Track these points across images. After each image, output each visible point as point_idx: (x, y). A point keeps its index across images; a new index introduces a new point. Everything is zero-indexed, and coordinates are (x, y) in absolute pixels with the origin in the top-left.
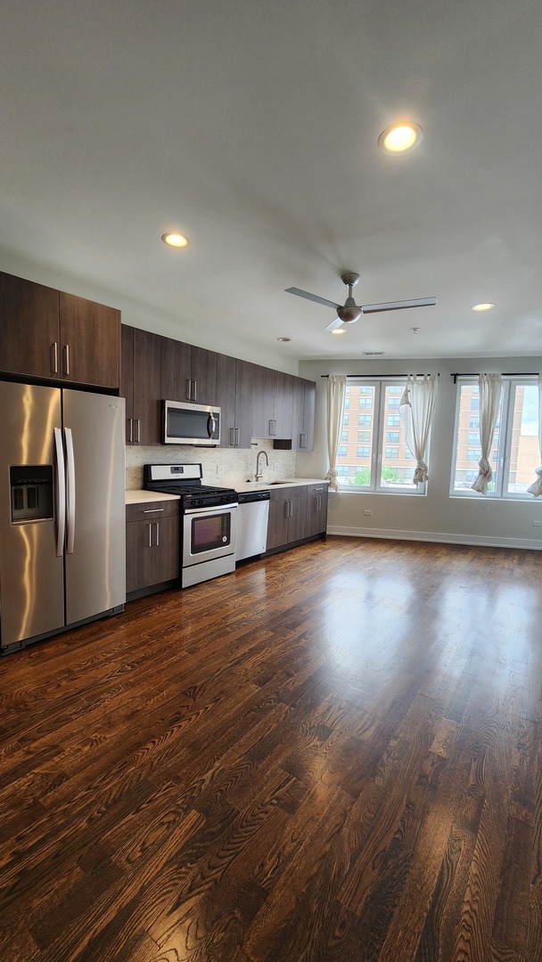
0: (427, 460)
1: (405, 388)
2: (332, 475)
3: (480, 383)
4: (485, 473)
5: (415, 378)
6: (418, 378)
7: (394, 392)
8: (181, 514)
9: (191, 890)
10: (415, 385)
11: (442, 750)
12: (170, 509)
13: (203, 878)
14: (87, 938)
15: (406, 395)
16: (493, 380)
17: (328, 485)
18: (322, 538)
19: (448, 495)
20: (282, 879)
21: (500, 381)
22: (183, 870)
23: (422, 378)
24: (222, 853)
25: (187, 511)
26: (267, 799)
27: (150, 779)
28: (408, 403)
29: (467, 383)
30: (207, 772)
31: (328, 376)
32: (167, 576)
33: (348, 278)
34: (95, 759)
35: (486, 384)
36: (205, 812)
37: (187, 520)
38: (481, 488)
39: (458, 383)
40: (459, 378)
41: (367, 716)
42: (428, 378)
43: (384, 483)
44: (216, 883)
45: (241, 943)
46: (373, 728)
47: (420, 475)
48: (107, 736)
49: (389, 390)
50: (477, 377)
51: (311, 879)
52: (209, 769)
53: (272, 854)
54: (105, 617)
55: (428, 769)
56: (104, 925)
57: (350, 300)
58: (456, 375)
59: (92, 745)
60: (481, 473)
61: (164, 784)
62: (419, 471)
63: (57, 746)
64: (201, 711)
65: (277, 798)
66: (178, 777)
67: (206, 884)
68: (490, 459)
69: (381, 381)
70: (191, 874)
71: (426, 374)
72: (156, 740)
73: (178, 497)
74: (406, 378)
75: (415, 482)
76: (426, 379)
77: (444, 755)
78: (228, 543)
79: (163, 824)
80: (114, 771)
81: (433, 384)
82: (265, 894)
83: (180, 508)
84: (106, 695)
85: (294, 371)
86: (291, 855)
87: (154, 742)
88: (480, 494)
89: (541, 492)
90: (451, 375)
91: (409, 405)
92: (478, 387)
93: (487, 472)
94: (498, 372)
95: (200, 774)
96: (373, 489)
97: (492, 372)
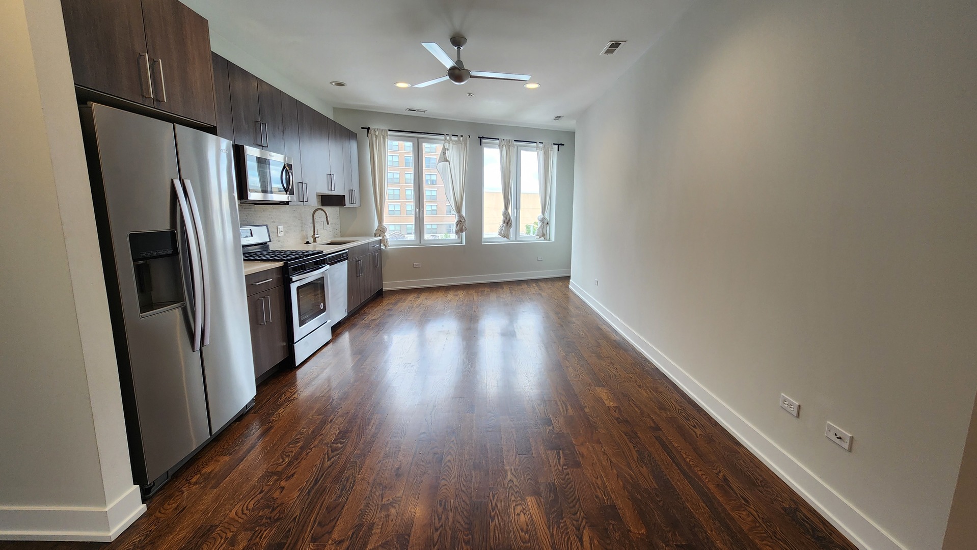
0: (464, 212)
1: (442, 146)
2: (381, 231)
3: (500, 146)
4: (507, 222)
5: (450, 138)
6: (454, 138)
7: (432, 149)
8: (287, 282)
9: (578, 529)
10: (451, 144)
11: (611, 403)
12: (275, 276)
13: (577, 521)
15: (445, 153)
16: (509, 146)
17: (380, 241)
18: (379, 295)
19: (481, 242)
20: (613, 496)
21: (514, 146)
22: (562, 525)
23: (456, 138)
24: (572, 505)
25: (294, 279)
26: (560, 468)
27: (475, 499)
28: (447, 161)
29: (490, 146)
30: (506, 475)
31: (368, 129)
32: (279, 358)
33: (457, 41)
35: (504, 148)
36: (535, 494)
37: (294, 287)
38: (505, 235)
39: (483, 144)
40: (483, 140)
42: (461, 139)
43: (427, 237)
44: (585, 518)
45: (629, 531)
46: (569, 407)
47: (461, 226)
48: (399, 495)
49: (426, 146)
50: (497, 141)
51: (624, 488)
52: (506, 472)
53: (595, 489)
54: (241, 417)
55: (616, 415)
57: (459, 62)
58: (481, 138)
59: (395, 507)
60: (504, 222)
61: (489, 496)
62: (460, 223)
65: (564, 465)
66: (492, 488)
67: (582, 522)
68: (510, 211)
69: (418, 138)
70: (568, 523)
71: (459, 135)
73: (281, 264)
74: (442, 137)
75: (456, 232)
76: (459, 139)
77: (615, 405)
78: (324, 310)
81: (466, 144)
82: (613, 507)
83: (284, 276)
85: (330, 115)
86: (603, 483)
88: (505, 239)
89: (543, 235)
90: (479, 137)
91: (448, 163)
92: (499, 150)
93: (509, 221)
94: (512, 138)
95: (505, 478)
96: (419, 243)
97: (508, 138)
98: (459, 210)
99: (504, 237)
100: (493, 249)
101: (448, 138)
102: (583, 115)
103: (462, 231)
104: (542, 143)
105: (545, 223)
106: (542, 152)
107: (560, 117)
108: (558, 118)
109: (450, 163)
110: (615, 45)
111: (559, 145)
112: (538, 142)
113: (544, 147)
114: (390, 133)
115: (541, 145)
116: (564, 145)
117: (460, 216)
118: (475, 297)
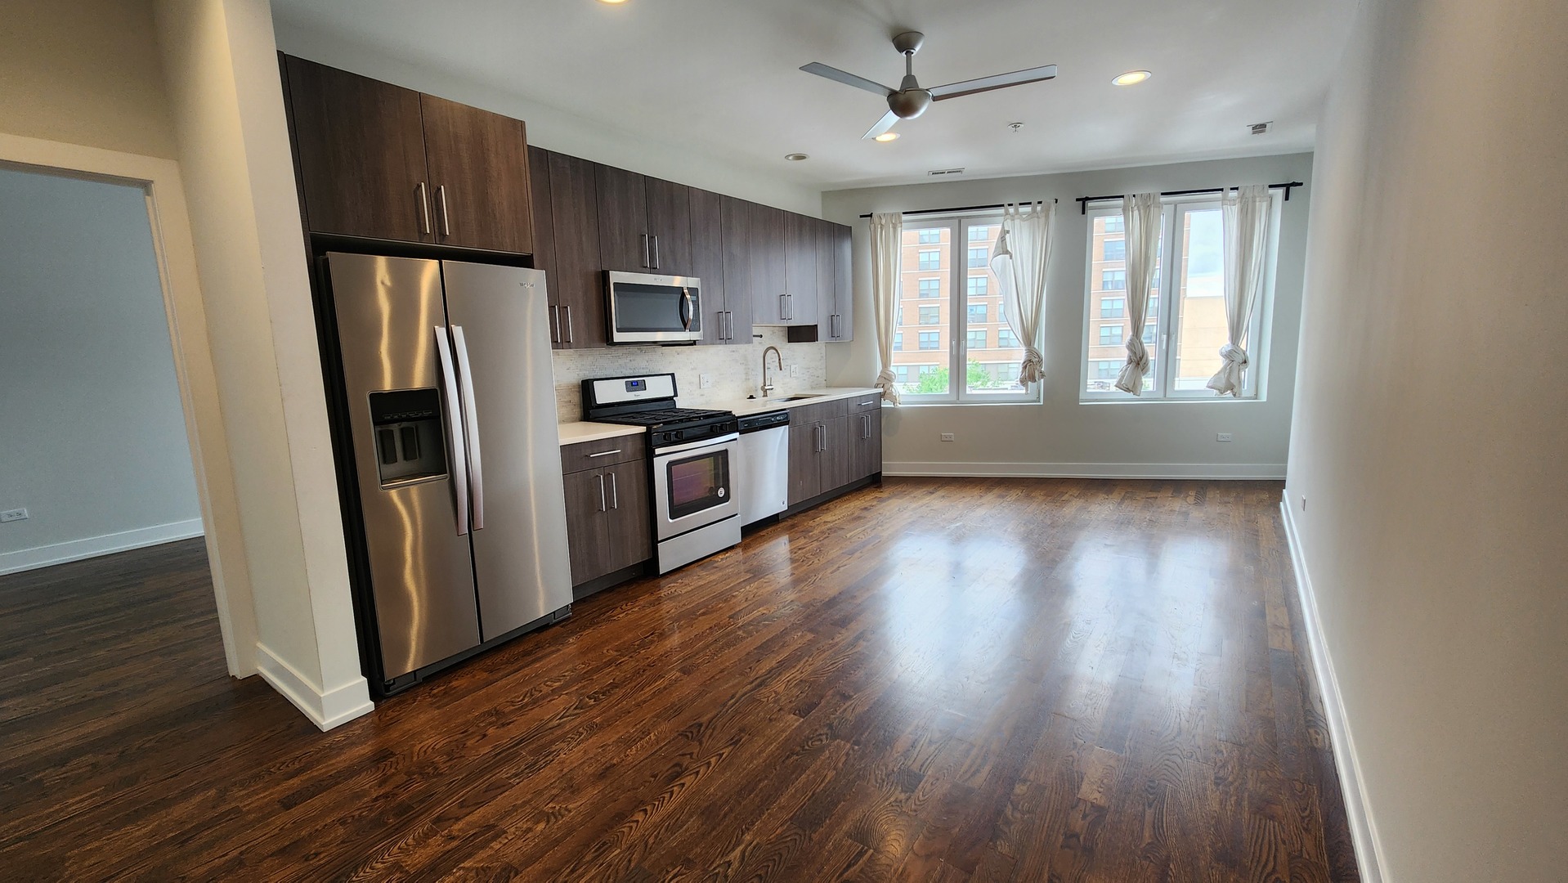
0: (1041, 346)
1: (999, 227)
2: (886, 379)
3: (1125, 210)
4: (1138, 361)
5: (1017, 210)
6: (1023, 209)
7: (982, 235)
8: (649, 457)
10: (1017, 222)
12: (630, 448)
15: (1003, 239)
16: (1147, 204)
17: (881, 396)
18: (875, 481)
19: (1077, 399)
21: (1159, 206)
23: (1028, 209)
25: (658, 451)
27: (646, 865)
28: (1007, 252)
29: (1103, 212)
30: (733, 849)
31: (871, 216)
32: (634, 556)
33: (904, 42)
34: (557, 842)
35: (1136, 213)
37: (660, 465)
38: (1131, 386)
39: (1089, 212)
40: (1090, 204)
41: (974, 752)
42: (1039, 208)
43: (972, 388)
46: (987, 768)
47: (1031, 369)
48: (571, 806)
49: (974, 232)
50: (1120, 202)
52: (737, 845)
54: (543, 626)
55: (1079, 825)
57: (909, 80)
58: (1085, 201)
59: (548, 822)
60: (1130, 361)
61: (668, 872)
62: (1029, 364)
63: (494, 826)
64: (713, 760)
66: (689, 861)
68: (1146, 338)
69: (960, 219)
71: (1034, 201)
72: (649, 809)
73: (643, 429)
74: (1001, 211)
75: (1023, 382)
76: (1034, 211)
77: (1103, 803)
78: (726, 498)
80: (588, 858)
81: (1047, 217)
83: (647, 448)
84: (559, 745)
85: (813, 209)
87: (645, 811)
88: (1130, 395)
89: (1231, 387)
90: (1077, 200)
91: (1008, 256)
92: (1121, 219)
93: (1141, 359)
94: (1155, 190)
95: (724, 854)
96: (955, 399)
97: (1145, 192)
98: (1028, 340)
99: (1128, 390)
100: (1103, 414)
101: (1011, 210)
103: (1032, 378)
104: (1237, 189)
105: (1235, 360)
106: (1235, 209)
107: (1264, 126)
108: (1259, 128)
109: (1011, 257)
111: (1288, 187)
112: (1226, 186)
113: (1242, 197)
114: (905, 217)
115: (1234, 194)
116: (1301, 184)
117: (1031, 352)
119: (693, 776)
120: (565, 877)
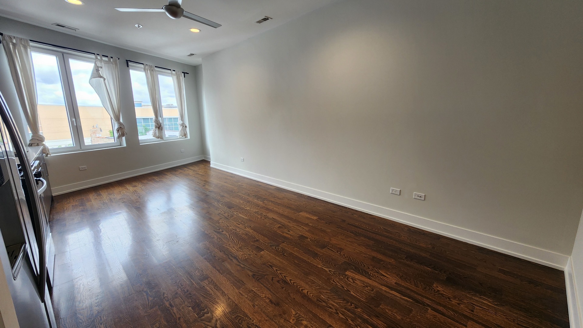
1: (94, 64)
2: (38, 140)
3: (144, 69)
5: (101, 58)
6: (104, 58)
9: (378, 273)
10: (103, 63)
11: (315, 218)
14: (404, 298)
15: (97, 70)
19: (139, 143)
20: (368, 254)
21: (155, 71)
22: (372, 275)
23: (106, 59)
24: (363, 266)
26: (338, 254)
27: (329, 288)
29: (135, 69)
30: (325, 270)
31: (2, 35)
35: (149, 71)
36: (346, 270)
38: (159, 136)
39: (129, 66)
42: (112, 60)
44: (374, 267)
45: (390, 262)
47: (121, 131)
48: (294, 313)
50: (141, 65)
51: (367, 249)
53: (360, 255)
55: (323, 221)
56: (398, 294)
58: (128, 61)
59: (302, 320)
60: (156, 127)
61: (332, 283)
62: (120, 129)
64: (279, 272)
65: (338, 252)
66: (328, 279)
69: (63, 54)
71: (109, 56)
72: (301, 289)
74: (93, 56)
75: (119, 137)
76: (110, 60)
77: (318, 217)
79: (354, 282)
81: (115, 65)
82: (374, 257)
86: (359, 251)
87: (302, 290)
88: (159, 139)
89: (185, 135)
90: (126, 60)
91: (102, 79)
92: (145, 73)
93: (160, 126)
94: (153, 65)
96: (79, 148)
97: (150, 64)
98: (118, 119)
99: (158, 138)
100: (149, 148)
101: (99, 57)
102: (211, 56)
103: (123, 135)
104: (174, 71)
105: (184, 126)
106: (175, 77)
107: (194, 54)
108: (192, 55)
109: (105, 79)
110: (266, 19)
111: (185, 73)
112: (172, 69)
113: (176, 74)
114: (32, 44)
116: (188, 74)
117: (120, 123)
118: (139, 187)
119: (286, 277)
120: (333, 310)
